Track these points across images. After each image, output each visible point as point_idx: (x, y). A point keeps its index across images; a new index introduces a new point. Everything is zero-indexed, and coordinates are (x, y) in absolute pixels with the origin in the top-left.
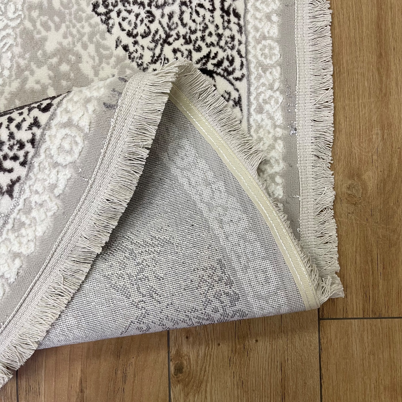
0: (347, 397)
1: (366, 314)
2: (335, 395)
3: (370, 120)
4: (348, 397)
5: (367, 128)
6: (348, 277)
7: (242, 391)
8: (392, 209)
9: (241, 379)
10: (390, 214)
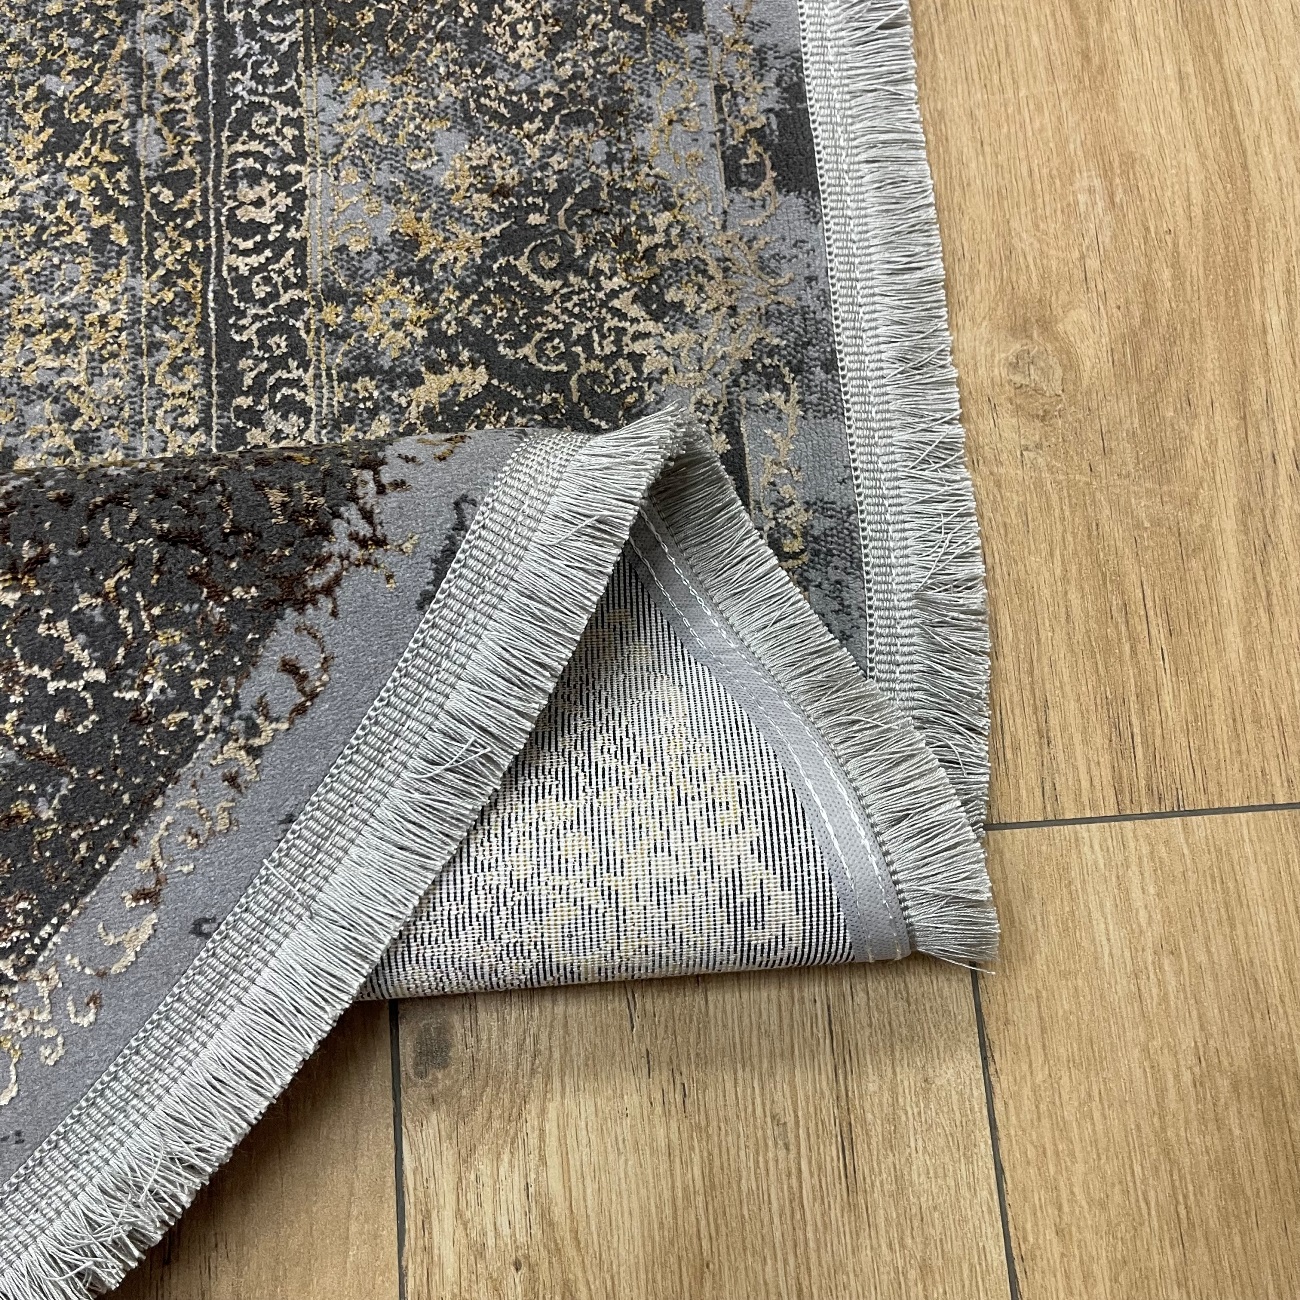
0: (1094, 1130)
1: (1128, 802)
2: (1046, 1122)
3: (1061, 149)
4: (1099, 1127)
5: (1055, 172)
6: (1046, 669)
7: (685, 1127)
8: (1173, 429)
9: (677, 1076)
10: (1169, 444)
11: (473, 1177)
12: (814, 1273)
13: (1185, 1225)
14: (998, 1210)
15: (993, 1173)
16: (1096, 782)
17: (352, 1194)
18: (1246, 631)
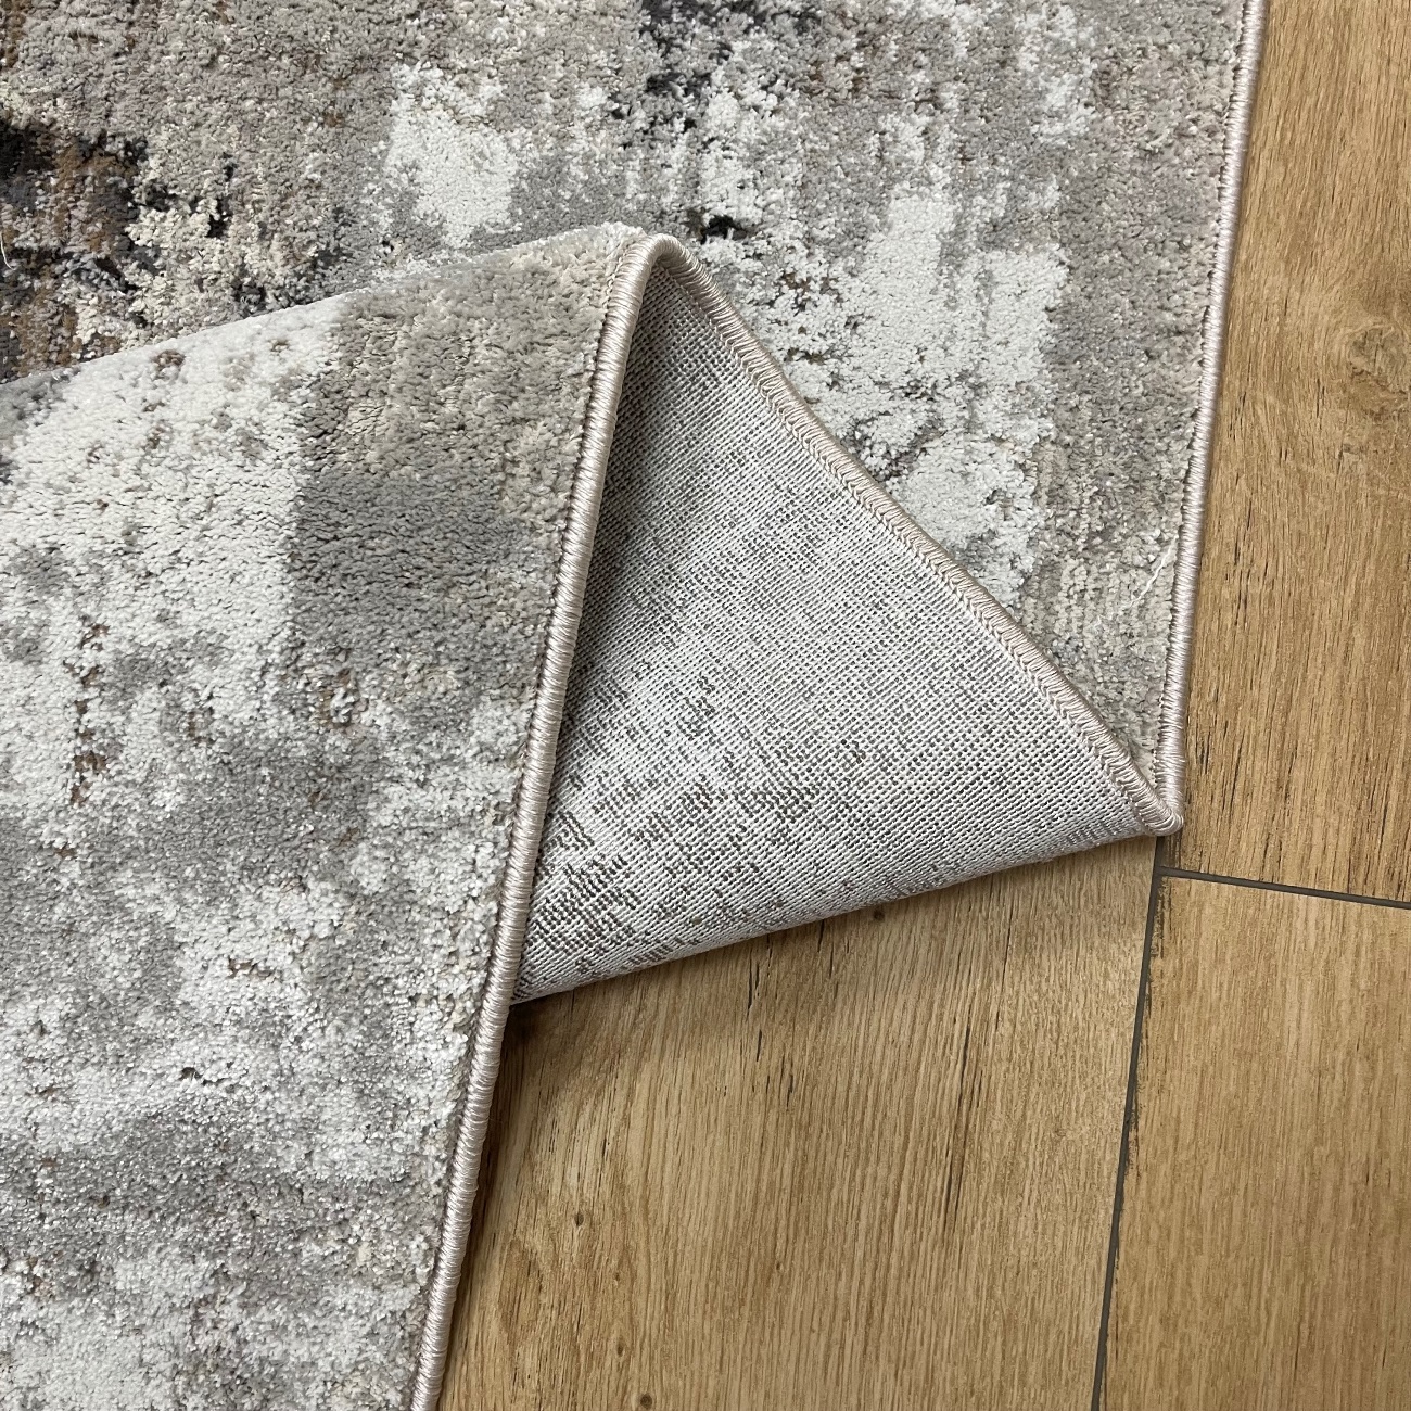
11: (550, 1120)
12: (890, 1300)
13: (1304, 1345)
14: (1103, 1282)
15: (1107, 1245)
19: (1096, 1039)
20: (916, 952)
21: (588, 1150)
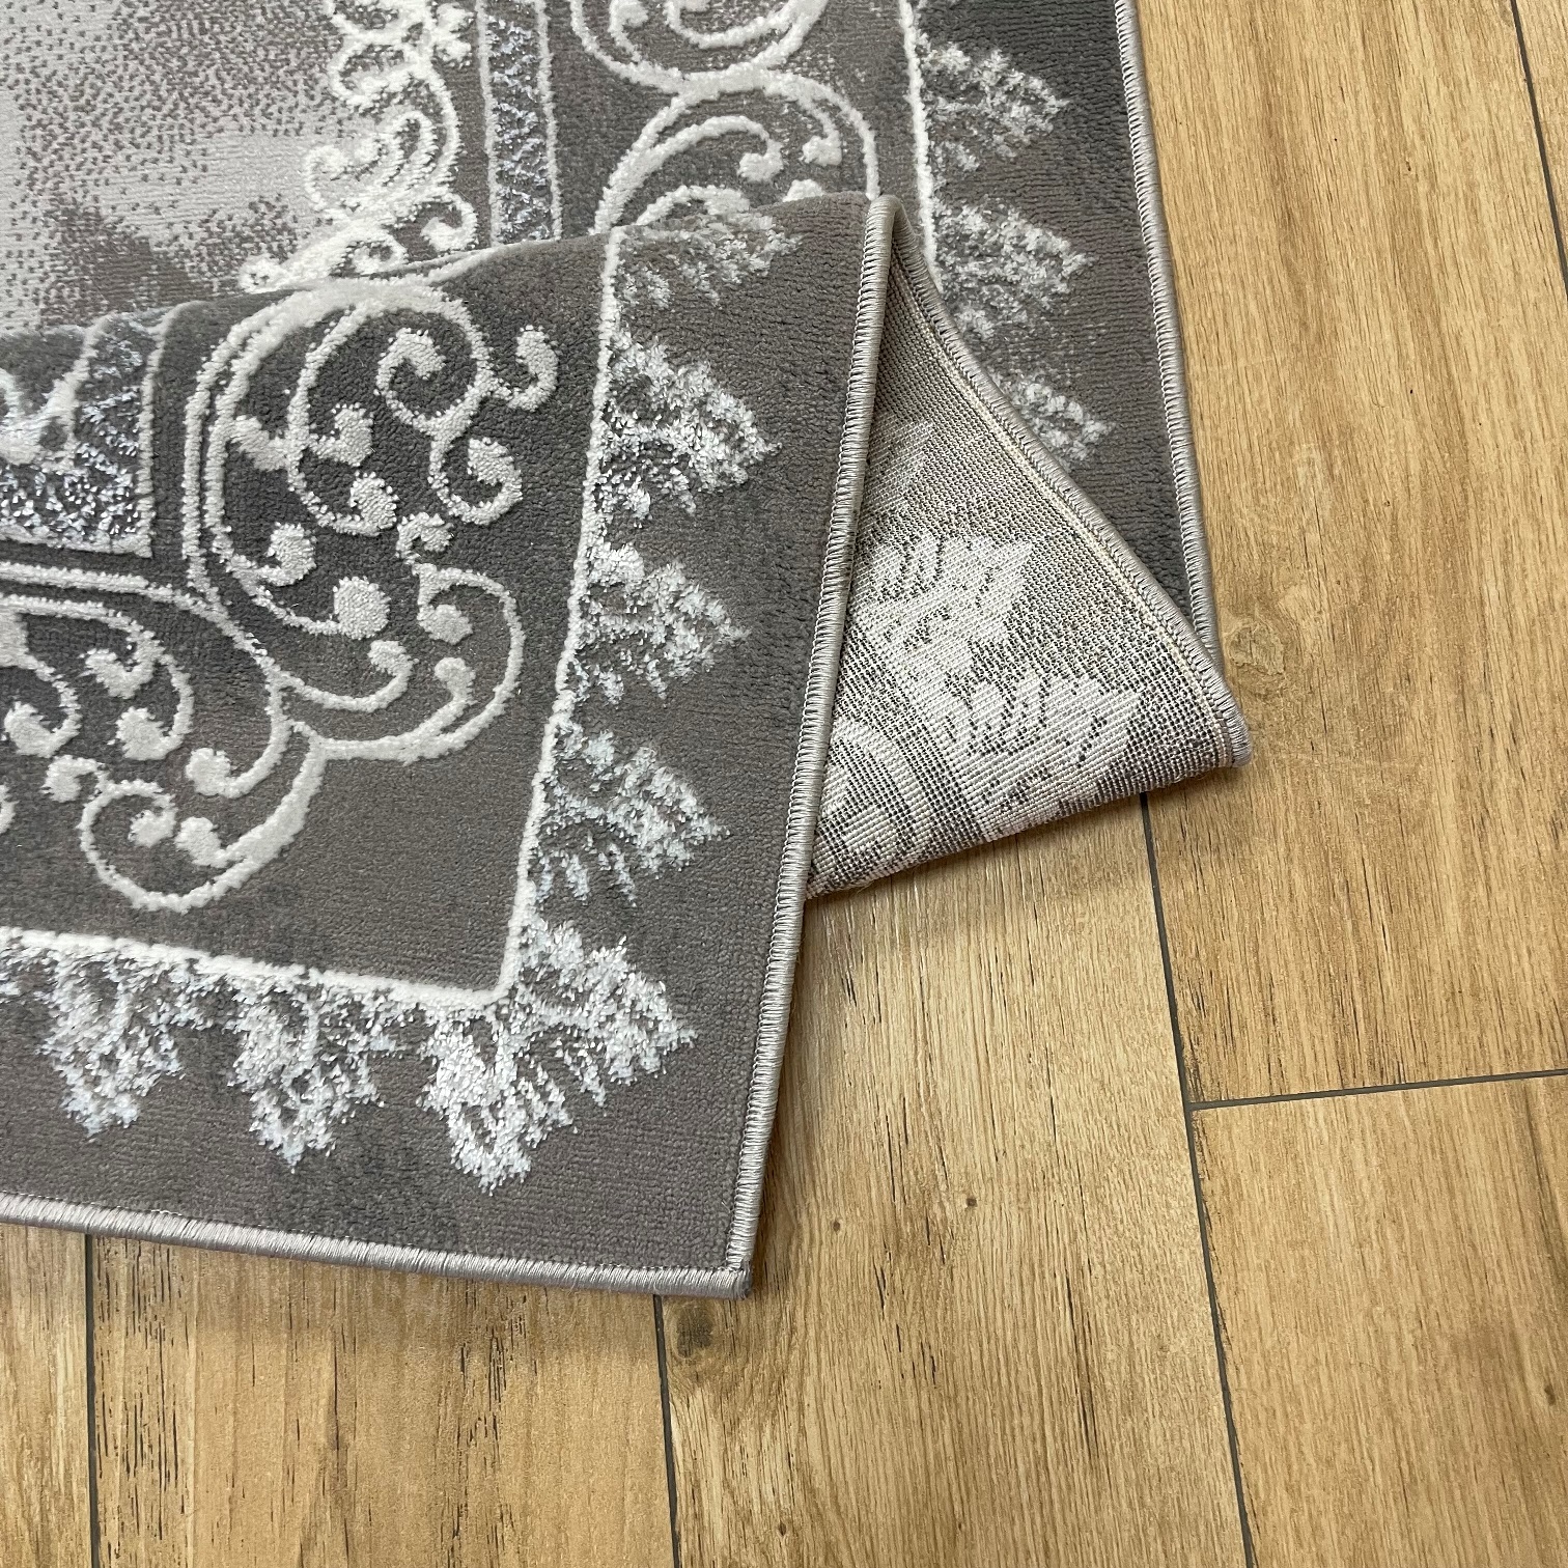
0: (1321, 1392)
1: (1351, 1077)
2: (1275, 1385)
3: (1280, 420)
4: (1325, 1389)
5: (1274, 445)
6: (1271, 948)
7: (934, 1397)
8: (1394, 705)
9: (926, 1350)
10: (1389, 721)
11: (737, 1448)
12: (1060, 1531)
13: (1407, 1480)
15: (1226, 1435)
16: (1320, 1056)
17: (625, 1467)
18: (1465, 904)
19: (1174, 1262)
20: (1009, 1225)
21: (775, 1464)
